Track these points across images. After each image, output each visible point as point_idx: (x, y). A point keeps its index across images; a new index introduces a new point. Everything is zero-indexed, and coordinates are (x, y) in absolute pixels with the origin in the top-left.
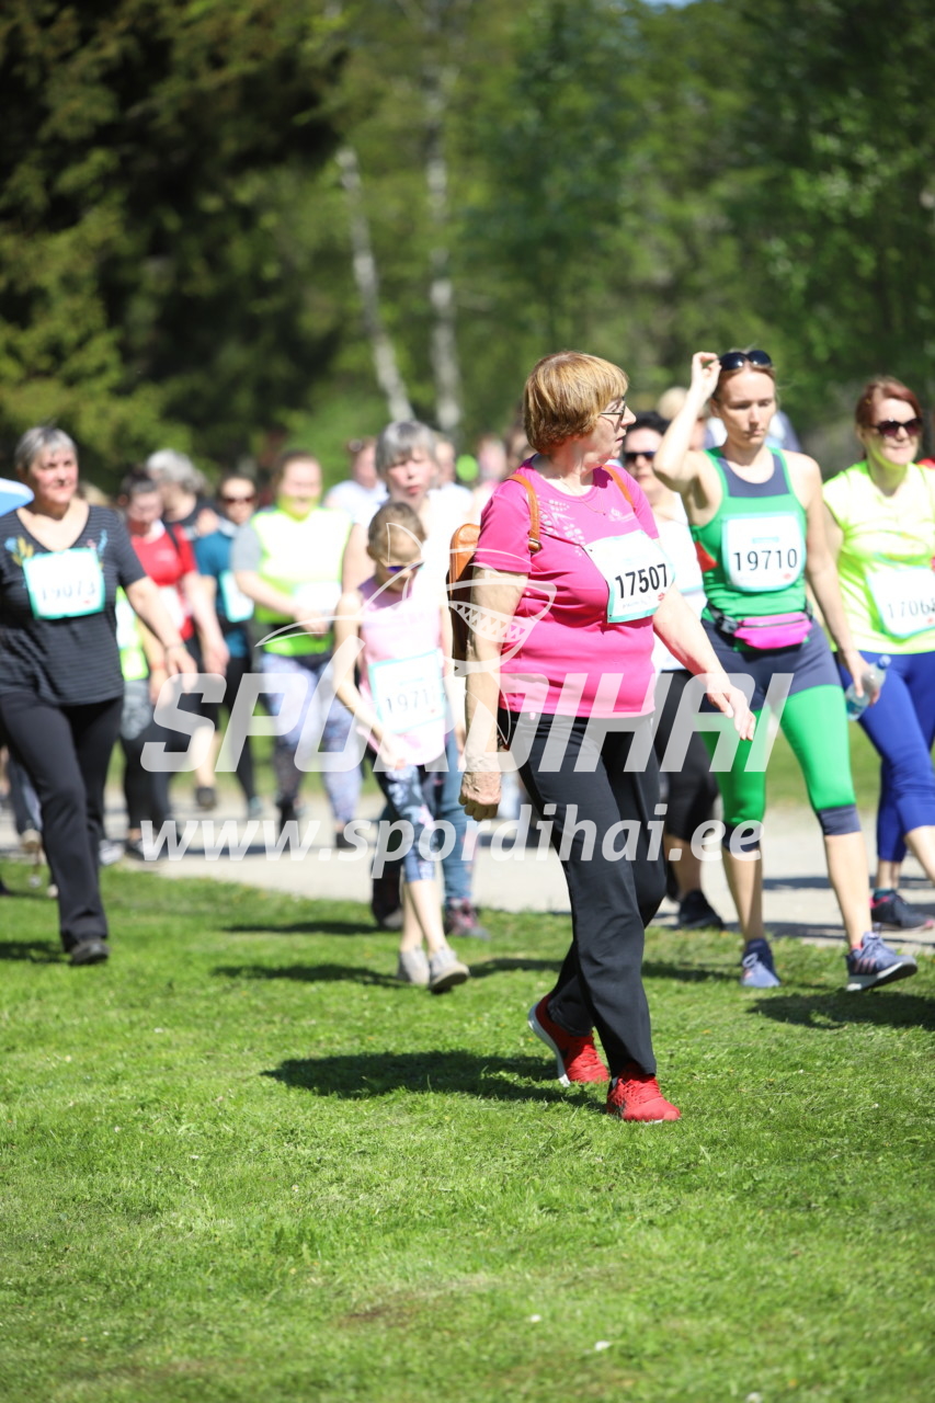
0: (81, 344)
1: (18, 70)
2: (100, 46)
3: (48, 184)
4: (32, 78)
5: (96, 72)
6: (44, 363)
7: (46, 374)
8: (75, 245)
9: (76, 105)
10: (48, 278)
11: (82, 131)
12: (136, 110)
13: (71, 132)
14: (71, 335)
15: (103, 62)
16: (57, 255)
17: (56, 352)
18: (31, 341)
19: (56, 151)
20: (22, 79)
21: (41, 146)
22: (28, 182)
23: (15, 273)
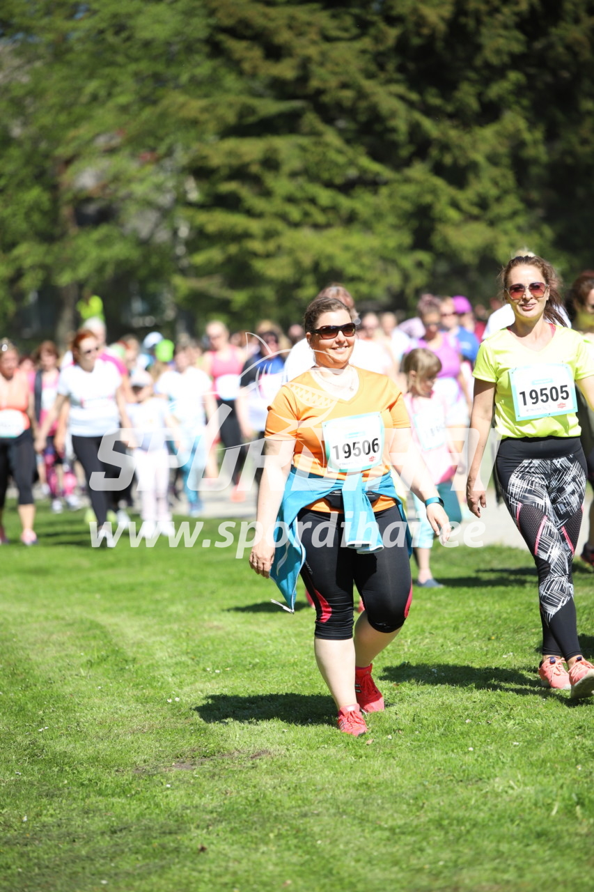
0: (498, 199)
1: (463, 20)
3: (479, 96)
4: (471, 23)
5: (511, 20)
6: (475, 211)
7: (475, 218)
8: (499, 134)
9: (501, 42)
10: (479, 157)
11: (506, 59)
12: (538, 45)
13: (495, 60)
14: (493, 192)
15: (518, 14)
16: (484, 140)
17: (483, 204)
18: (466, 197)
19: (486, 73)
20: (465, 26)
21: (475, 69)
22: (467, 94)
23: (457, 152)
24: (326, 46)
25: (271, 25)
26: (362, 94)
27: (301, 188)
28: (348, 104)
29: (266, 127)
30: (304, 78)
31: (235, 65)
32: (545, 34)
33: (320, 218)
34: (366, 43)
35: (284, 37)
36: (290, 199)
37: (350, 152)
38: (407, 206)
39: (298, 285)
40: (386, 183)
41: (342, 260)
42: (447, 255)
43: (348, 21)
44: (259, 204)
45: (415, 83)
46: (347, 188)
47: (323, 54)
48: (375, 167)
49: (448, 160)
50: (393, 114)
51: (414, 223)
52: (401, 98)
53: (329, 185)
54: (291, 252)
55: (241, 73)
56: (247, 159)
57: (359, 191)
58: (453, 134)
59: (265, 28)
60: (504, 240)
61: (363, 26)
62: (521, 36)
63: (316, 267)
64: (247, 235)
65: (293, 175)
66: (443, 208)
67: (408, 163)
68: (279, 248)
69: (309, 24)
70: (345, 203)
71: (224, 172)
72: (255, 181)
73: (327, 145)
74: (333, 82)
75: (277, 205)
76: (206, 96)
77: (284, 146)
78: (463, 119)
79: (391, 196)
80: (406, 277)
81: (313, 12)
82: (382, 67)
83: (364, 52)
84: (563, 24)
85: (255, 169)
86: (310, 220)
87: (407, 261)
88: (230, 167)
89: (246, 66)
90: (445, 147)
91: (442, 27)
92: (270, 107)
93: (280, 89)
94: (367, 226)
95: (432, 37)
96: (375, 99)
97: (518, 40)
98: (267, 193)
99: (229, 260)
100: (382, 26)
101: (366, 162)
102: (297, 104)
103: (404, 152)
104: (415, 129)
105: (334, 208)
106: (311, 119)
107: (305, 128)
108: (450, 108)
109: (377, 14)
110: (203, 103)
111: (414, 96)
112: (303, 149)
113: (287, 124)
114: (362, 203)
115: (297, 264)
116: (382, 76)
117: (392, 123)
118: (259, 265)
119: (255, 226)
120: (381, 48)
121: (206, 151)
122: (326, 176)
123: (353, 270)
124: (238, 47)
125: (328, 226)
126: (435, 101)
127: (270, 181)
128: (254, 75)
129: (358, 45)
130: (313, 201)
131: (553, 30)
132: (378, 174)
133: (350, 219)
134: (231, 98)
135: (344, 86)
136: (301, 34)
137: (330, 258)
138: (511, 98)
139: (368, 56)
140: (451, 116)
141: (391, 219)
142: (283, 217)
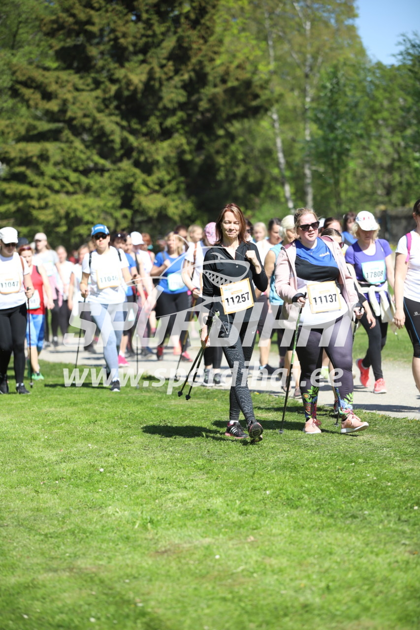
0: (170, 182)
1: (152, 83)
2: (182, 75)
3: (161, 124)
4: (157, 85)
5: (179, 84)
6: (157, 188)
7: (157, 192)
8: (170, 146)
9: (173, 96)
10: (160, 158)
11: (176, 105)
12: (194, 98)
13: (170, 105)
14: (167, 178)
15: (183, 81)
16: (163, 149)
17: (161, 184)
18: (152, 180)
19: (165, 112)
20: (153, 86)
21: (159, 110)
22: (154, 123)
23: (147, 155)
24: (76, 94)
25: (46, 81)
26: (95, 121)
27: (60, 171)
28: (87, 126)
29: (41, 137)
30: (63, 110)
31: (26, 102)
32: (198, 92)
33: (71, 189)
34: (99, 93)
35: (53, 88)
36: (54, 177)
37: (88, 153)
38: (119, 184)
39: (57, 225)
40: (108, 170)
41: (82, 211)
42: (140, 211)
43: (89, 80)
44: (36, 179)
45: (125, 116)
46: (86, 172)
47: (75, 98)
48: (102, 161)
49: (142, 159)
50: (112, 132)
51: (123, 193)
52: (117, 124)
53: (76, 170)
54: (54, 206)
55: (28, 107)
56: (30, 154)
57: (93, 173)
58: (145, 144)
59: (42, 83)
60: (172, 204)
61: (97, 84)
62: (185, 93)
63: (67, 215)
64: (29, 196)
65: (56, 164)
66: (138, 185)
67: (120, 160)
68: (47, 204)
69: (68, 81)
70: (85, 180)
71: (17, 161)
72: (35, 167)
73: (76, 148)
74: (80, 114)
75: (47, 180)
76: (9, 118)
77: (51, 147)
78: (151, 136)
79: (110, 177)
80: (117, 223)
81: (70, 74)
82: (107, 107)
83: (97, 98)
84: (207, 88)
85: (35, 160)
86: (65, 189)
87: (118, 214)
88: (21, 158)
89: (32, 103)
90: (141, 152)
91: (141, 86)
92: (44, 126)
93: (51, 116)
94: (97, 194)
95: (135, 91)
96: (102, 124)
97: (183, 96)
98: (42, 174)
99: (19, 210)
100: (108, 83)
101: (96, 158)
102: (61, 125)
103: (118, 154)
104: (124, 141)
105: (79, 183)
106: (67, 133)
107: (64, 139)
108: (144, 130)
109: (105, 77)
110: (8, 122)
111: (124, 123)
112: (62, 150)
113: (53, 136)
114: (94, 181)
115: (57, 213)
116: (107, 111)
117: (112, 138)
118: (35, 213)
119: (33, 192)
120: (107, 96)
121: (7, 148)
122: (74, 165)
123: (87, 217)
124: (27, 92)
125: (75, 193)
126: (136, 126)
127: (43, 166)
128: (36, 108)
129: (94, 94)
130: (67, 179)
131: (202, 91)
132: (103, 166)
133: (87, 190)
134: (23, 120)
135: (85, 116)
136: (62, 87)
137: (75, 211)
138: (179, 126)
139: (99, 100)
140: (144, 135)
141: (110, 190)
142: (50, 188)
